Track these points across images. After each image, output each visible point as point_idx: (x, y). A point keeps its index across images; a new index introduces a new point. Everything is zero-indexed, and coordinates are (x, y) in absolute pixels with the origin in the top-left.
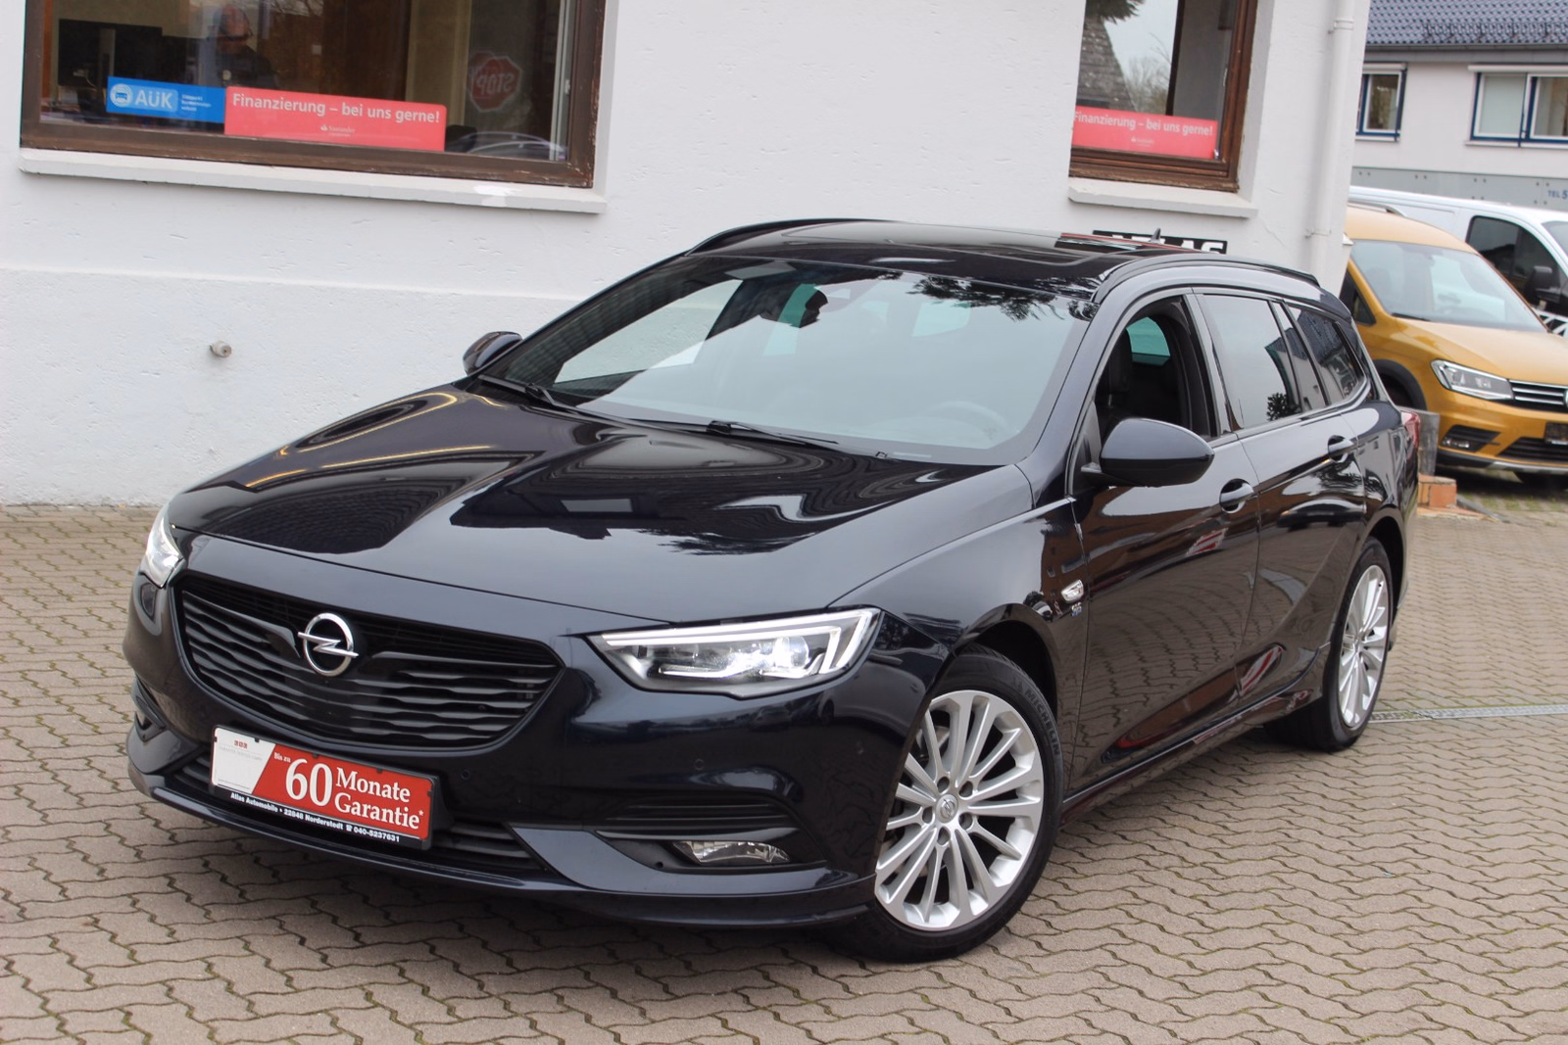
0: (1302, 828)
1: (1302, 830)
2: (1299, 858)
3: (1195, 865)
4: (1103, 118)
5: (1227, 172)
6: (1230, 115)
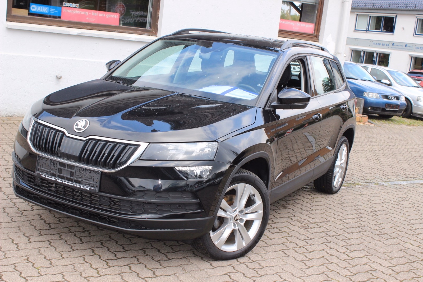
4: (286, 22)
5: (316, 37)
6: (317, 23)
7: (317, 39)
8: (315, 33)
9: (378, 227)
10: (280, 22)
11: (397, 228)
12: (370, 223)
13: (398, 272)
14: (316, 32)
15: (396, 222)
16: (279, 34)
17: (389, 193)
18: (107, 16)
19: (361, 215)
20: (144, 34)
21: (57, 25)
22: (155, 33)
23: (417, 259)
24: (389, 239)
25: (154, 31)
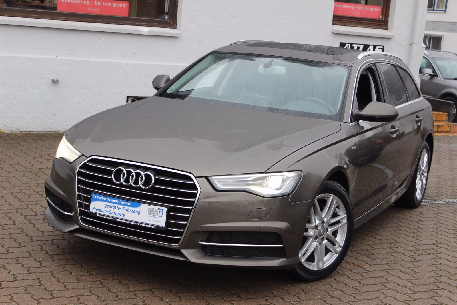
4: (344, 6)
5: (385, 23)
6: (385, 5)
7: (385, 25)
8: (382, 18)
9: (416, 243)
10: (335, 6)
11: (438, 245)
12: (408, 239)
13: (417, 284)
14: (384, 17)
15: (441, 239)
16: (333, 21)
17: (449, 211)
18: (114, 5)
19: (400, 232)
20: (160, 26)
21: (52, 18)
22: (174, 25)
23: (448, 273)
24: (423, 254)
25: (172, 23)
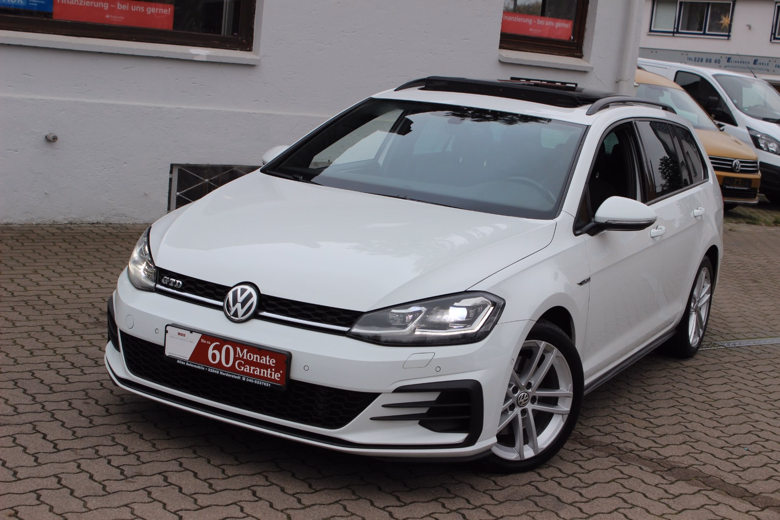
0: (692, 421)
1: (692, 423)
2: (699, 442)
3: (646, 450)
4: (516, 18)
5: (578, 47)
6: (579, 17)
7: (578, 51)
10: (503, 18)
14: (576, 38)
15: (757, 421)
16: (500, 43)
17: (739, 364)
18: (149, 10)
20: (225, 46)
22: (248, 45)
25: (244, 41)
